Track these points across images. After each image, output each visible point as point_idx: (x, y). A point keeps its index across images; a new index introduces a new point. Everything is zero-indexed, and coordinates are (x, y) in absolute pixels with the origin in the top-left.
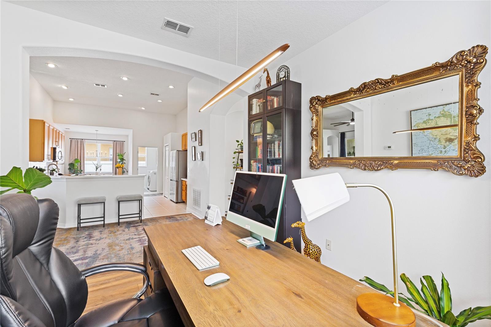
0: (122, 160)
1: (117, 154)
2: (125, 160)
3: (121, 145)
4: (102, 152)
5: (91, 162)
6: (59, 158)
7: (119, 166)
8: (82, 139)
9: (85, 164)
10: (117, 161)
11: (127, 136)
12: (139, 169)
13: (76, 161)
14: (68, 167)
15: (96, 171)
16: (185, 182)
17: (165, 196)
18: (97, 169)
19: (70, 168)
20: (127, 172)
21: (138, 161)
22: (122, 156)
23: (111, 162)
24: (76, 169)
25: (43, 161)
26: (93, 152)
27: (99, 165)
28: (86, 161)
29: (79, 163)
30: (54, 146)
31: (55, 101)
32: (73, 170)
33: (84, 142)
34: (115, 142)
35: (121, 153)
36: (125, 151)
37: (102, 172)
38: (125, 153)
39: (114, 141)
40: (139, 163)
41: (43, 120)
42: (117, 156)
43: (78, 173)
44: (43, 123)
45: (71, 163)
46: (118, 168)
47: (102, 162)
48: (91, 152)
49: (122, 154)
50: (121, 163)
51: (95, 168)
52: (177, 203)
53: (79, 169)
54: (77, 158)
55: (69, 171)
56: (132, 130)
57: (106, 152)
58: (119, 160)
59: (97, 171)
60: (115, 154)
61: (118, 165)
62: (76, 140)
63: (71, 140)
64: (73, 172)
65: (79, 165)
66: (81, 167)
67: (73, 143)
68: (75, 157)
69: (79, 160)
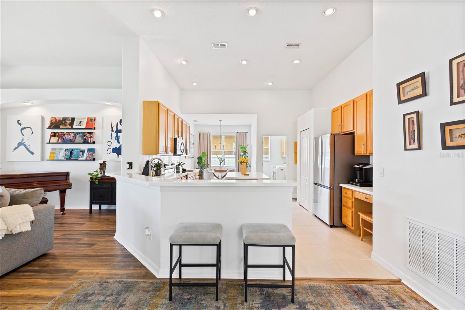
0: (245, 153)
1: (240, 147)
2: (248, 153)
3: (243, 137)
4: (225, 144)
5: (216, 155)
6: (181, 151)
7: (243, 161)
8: (209, 132)
9: (211, 158)
10: (240, 154)
11: (250, 126)
12: (264, 165)
13: (203, 155)
14: (197, 161)
15: (219, 166)
16: (351, 192)
17: (300, 205)
18: (221, 163)
19: (198, 162)
20: (250, 167)
21: (263, 154)
22: (245, 149)
23: (234, 156)
24: (204, 162)
25: (158, 154)
26: (217, 144)
27: (222, 159)
28: (212, 154)
29: (206, 157)
30: (176, 136)
31: (182, 90)
32: (201, 164)
33: (210, 135)
34: (238, 133)
35: (243, 145)
36: (248, 142)
37: (225, 167)
38: (248, 145)
39: (237, 132)
40: (264, 157)
41: (157, 101)
42: (240, 149)
43: (205, 167)
44: (158, 104)
45: (199, 157)
46: (241, 163)
47: (226, 156)
48: (216, 145)
49: (245, 146)
50: (244, 156)
51: (219, 162)
52: (331, 226)
53: (206, 163)
54: (204, 152)
55: (197, 165)
56: (256, 115)
57: (229, 144)
58: (242, 154)
59: (221, 166)
60: (239, 147)
61: (241, 160)
62: (203, 133)
63: (200, 134)
64: (201, 166)
65: (206, 159)
66: (207, 161)
67: (201, 137)
68: (203, 151)
69: (206, 154)
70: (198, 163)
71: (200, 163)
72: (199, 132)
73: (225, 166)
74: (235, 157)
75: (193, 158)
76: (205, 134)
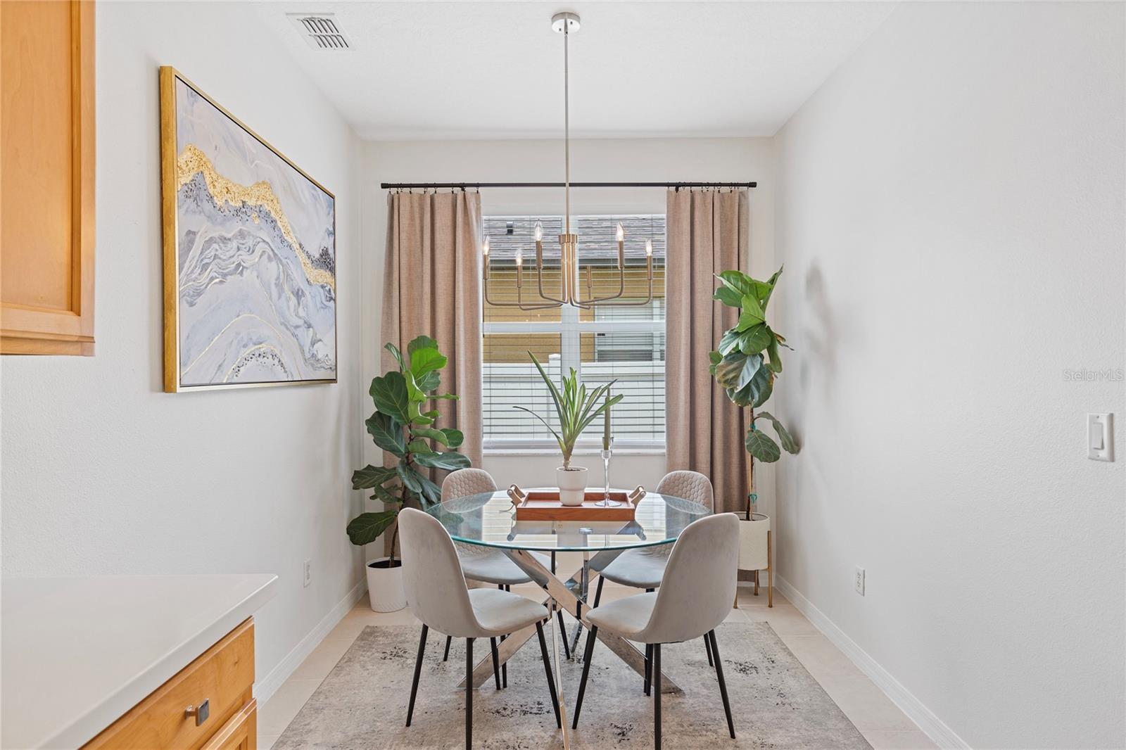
8: (463, 186)
13: (416, 354)
18: (570, 430)
19: (378, 416)
24: (425, 420)
28: (486, 361)
29: (443, 374)
32: (403, 430)
33: (472, 206)
43: (438, 458)
45: (388, 376)
53: (442, 424)
62: (421, 197)
63: (391, 194)
64: (403, 450)
65: (443, 389)
66: (454, 405)
67: (405, 221)
68: (420, 325)
69: (443, 350)
70: (378, 424)
71: (397, 426)
72: (384, 186)
75: (334, 381)
76: (432, 198)
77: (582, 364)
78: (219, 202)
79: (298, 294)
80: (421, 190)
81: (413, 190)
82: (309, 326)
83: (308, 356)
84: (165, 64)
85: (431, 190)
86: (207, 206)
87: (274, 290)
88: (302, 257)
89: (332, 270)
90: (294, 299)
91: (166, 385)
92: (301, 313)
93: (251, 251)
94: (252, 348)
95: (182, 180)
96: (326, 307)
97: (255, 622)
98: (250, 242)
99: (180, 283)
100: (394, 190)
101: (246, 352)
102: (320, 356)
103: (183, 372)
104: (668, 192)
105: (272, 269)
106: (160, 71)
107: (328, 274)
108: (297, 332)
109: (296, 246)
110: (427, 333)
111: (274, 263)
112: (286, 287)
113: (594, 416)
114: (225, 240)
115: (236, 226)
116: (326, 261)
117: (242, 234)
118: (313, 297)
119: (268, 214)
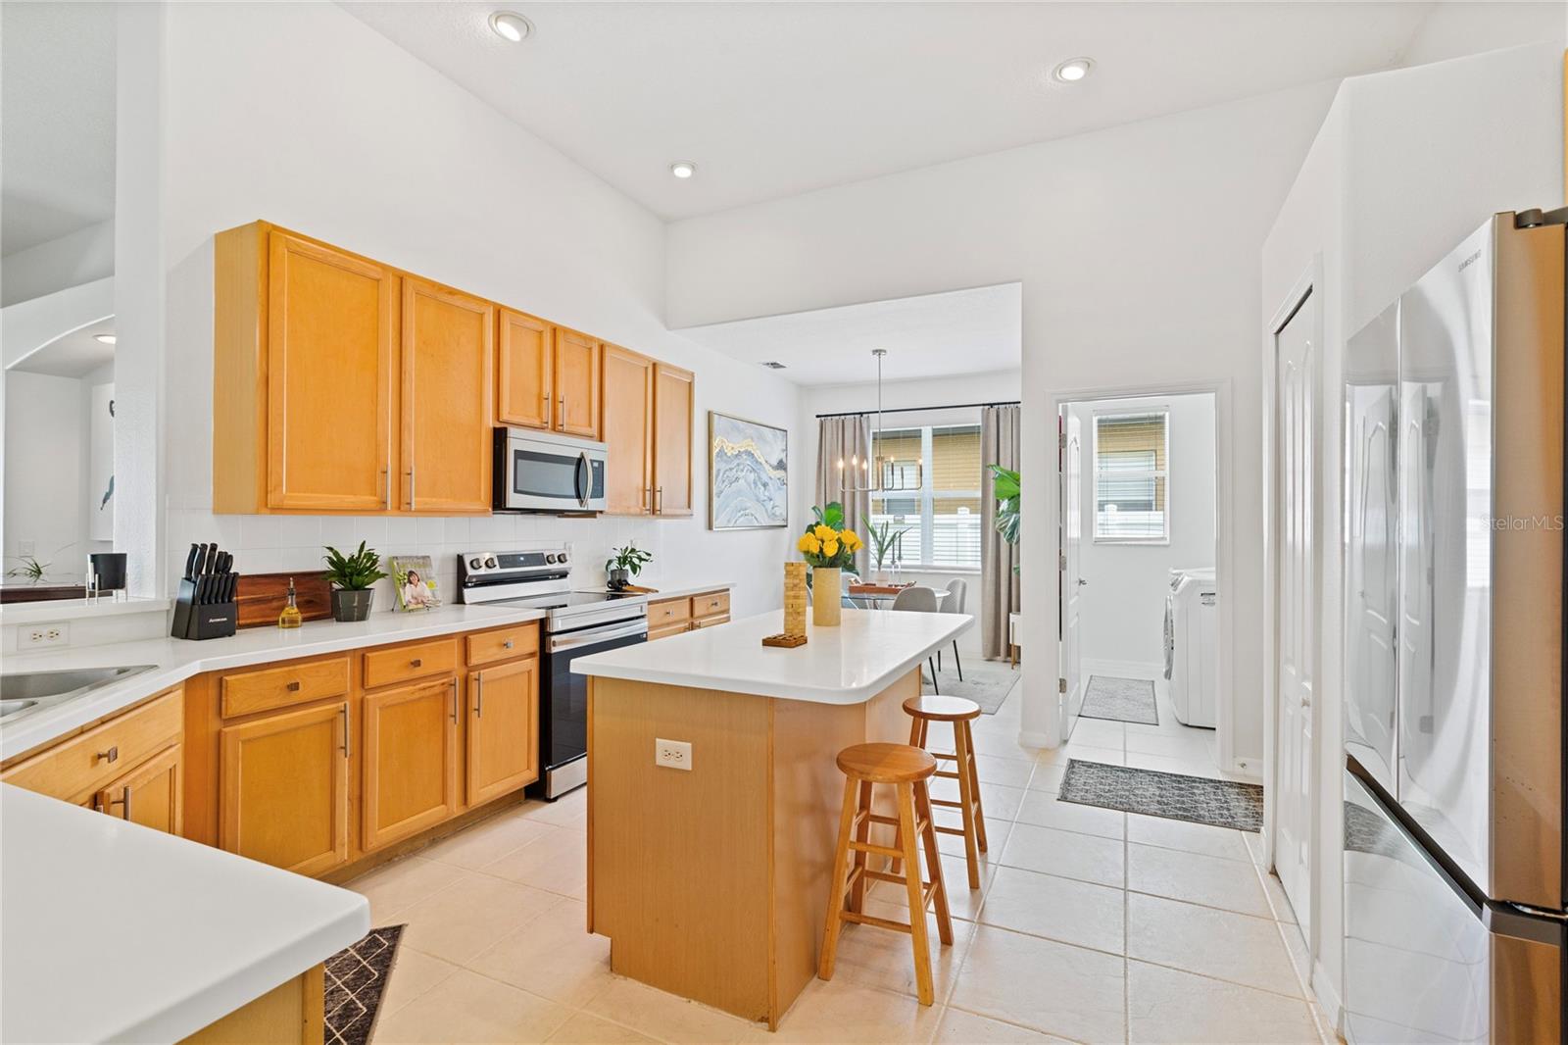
8: (861, 414)
33: (865, 425)
34: (996, 406)
37: (903, 567)
39: (992, 405)
62: (837, 421)
63: (821, 421)
67: (828, 436)
68: (836, 496)
72: (818, 416)
73: (903, 562)
74: (979, 521)
75: (786, 526)
76: (843, 422)
77: (935, 516)
78: (729, 454)
79: (765, 485)
80: (837, 417)
81: (833, 417)
82: (771, 500)
83: (770, 513)
84: (710, 409)
85: (843, 417)
86: (725, 458)
87: (753, 486)
88: (767, 467)
89: (785, 469)
90: (763, 488)
91: (710, 527)
92: (767, 494)
93: (742, 471)
94: (742, 512)
95: (715, 452)
96: (780, 489)
97: (730, 592)
98: (741, 467)
99: (715, 491)
100: (823, 418)
101: (740, 514)
102: (777, 514)
103: (715, 523)
104: (983, 410)
105: (752, 476)
106: (709, 413)
107: (783, 472)
108: (765, 503)
109: (764, 462)
110: (839, 501)
111: (752, 474)
112: (759, 483)
113: (886, 549)
114: (731, 469)
115: (736, 462)
116: (781, 465)
117: (738, 465)
118: (773, 485)
119: (750, 452)
